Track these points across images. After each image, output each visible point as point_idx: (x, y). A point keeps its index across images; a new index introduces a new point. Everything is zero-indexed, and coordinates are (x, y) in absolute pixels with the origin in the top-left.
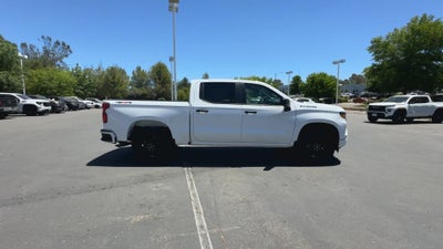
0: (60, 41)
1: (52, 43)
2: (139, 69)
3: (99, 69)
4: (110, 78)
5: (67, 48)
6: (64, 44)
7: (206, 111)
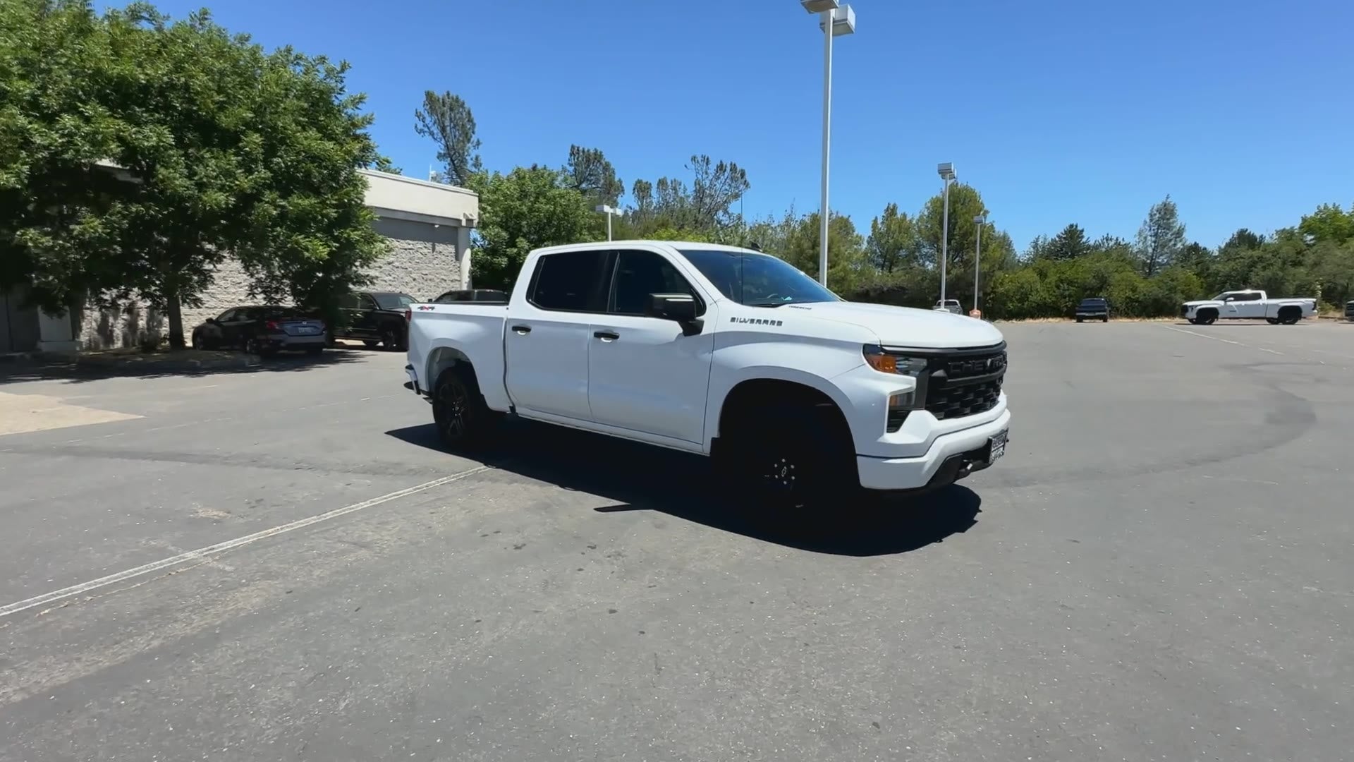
0: (727, 163)
1: (712, 168)
2: (891, 211)
3: (787, 223)
4: (806, 244)
5: (738, 176)
6: (733, 168)
7: (527, 330)
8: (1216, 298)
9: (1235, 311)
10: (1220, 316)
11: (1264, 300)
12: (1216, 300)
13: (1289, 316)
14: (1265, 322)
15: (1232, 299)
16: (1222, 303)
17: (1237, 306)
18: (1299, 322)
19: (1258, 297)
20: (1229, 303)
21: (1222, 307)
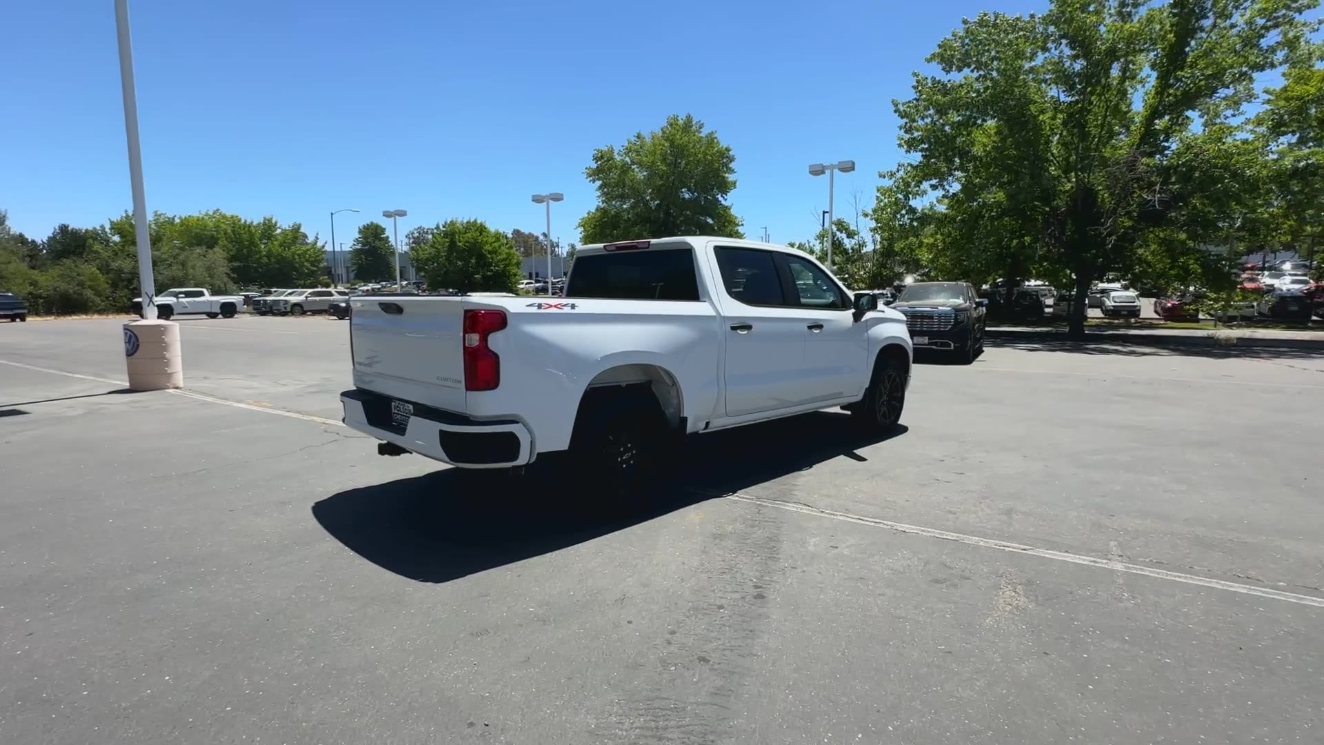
7: (749, 327)
8: (163, 294)
9: (187, 307)
10: (175, 312)
11: (207, 297)
12: (164, 296)
13: (228, 310)
14: (204, 316)
15: (183, 295)
16: (174, 299)
17: (187, 302)
18: (236, 316)
19: (201, 294)
20: (180, 300)
21: (175, 303)
